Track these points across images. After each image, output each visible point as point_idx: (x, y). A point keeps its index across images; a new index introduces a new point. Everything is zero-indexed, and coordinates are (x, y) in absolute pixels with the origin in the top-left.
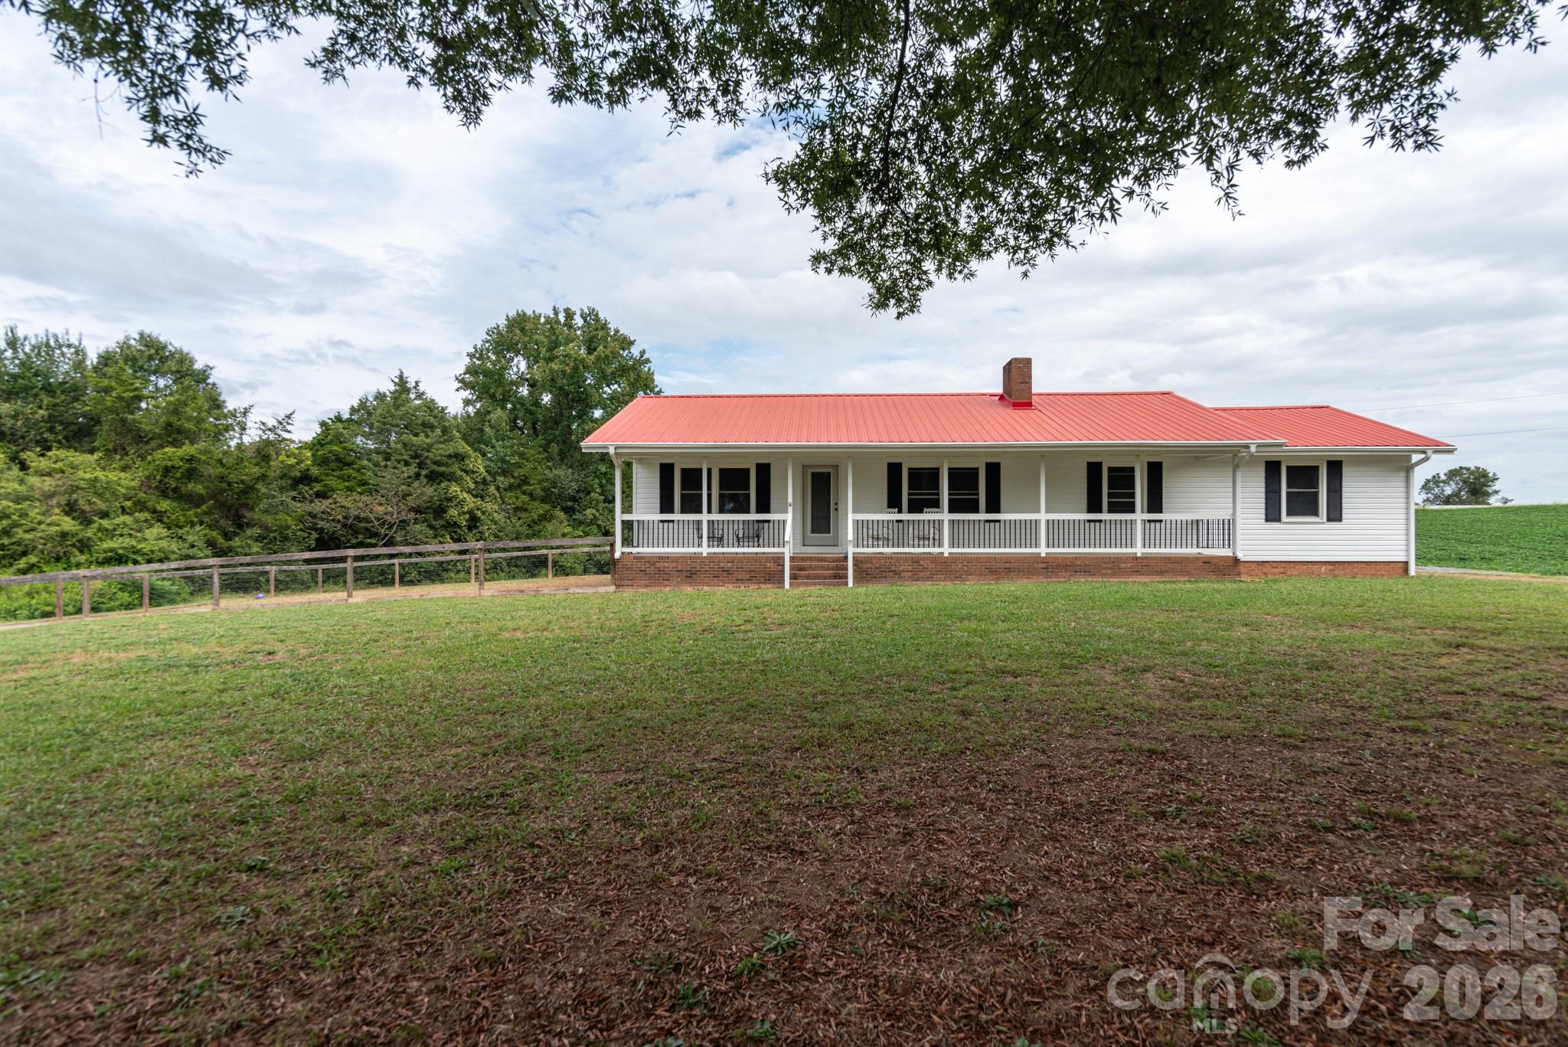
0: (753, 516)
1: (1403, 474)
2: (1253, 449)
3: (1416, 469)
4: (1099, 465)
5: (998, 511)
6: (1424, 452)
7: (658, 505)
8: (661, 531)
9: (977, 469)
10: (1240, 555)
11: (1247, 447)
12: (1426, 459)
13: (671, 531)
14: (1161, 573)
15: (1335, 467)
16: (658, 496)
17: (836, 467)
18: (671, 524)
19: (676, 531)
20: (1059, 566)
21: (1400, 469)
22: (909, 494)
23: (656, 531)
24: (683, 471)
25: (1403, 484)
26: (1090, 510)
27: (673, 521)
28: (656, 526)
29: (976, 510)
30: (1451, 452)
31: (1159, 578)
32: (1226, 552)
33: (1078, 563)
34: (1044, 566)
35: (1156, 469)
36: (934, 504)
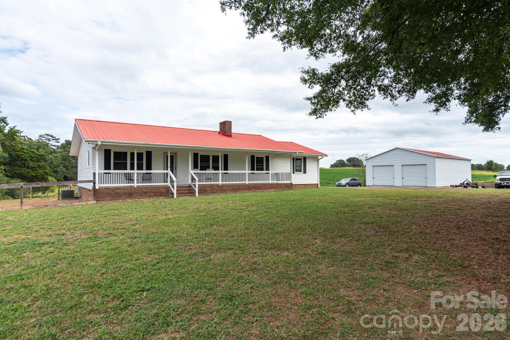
0: (145, 171)
1: (317, 161)
2: (297, 153)
3: (320, 160)
5: (227, 170)
6: (322, 156)
7: (103, 167)
8: (105, 177)
10: (293, 183)
12: (323, 158)
13: (109, 177)
14: (276, 188)
15: (305, 159)
16: (104, 162)
17: (176, 153)
18: (109, 175)
19: (112, 177)
20: (251, 187)
21: (316, 160)
22: (200, 164)
23: (102, 177)
24: (115, 152)
25: (317, 164)
26: (252, 170)
27: (110, 173)
28: (102, 175)
30: (327, 156)
31: (275, 190)
32: (289, 182)
33: (256, 186)
34: (247, 187)
35: (267, 158)
36: (208, 167)
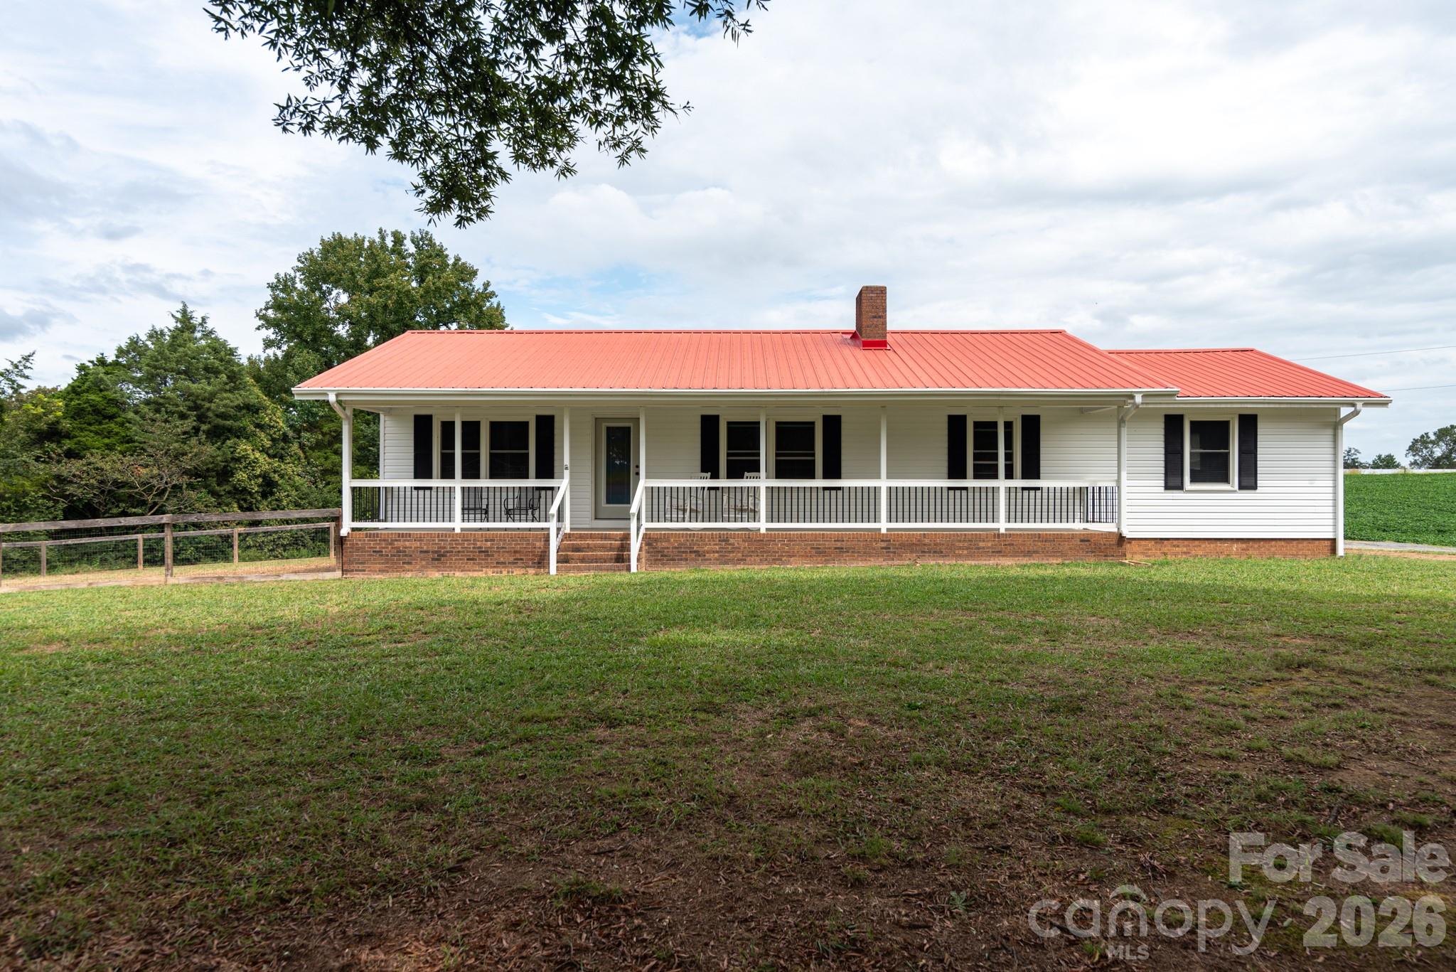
0: (532, 483)
1: (1330, 432)
2: (1138, 399)
3: (1346, 425)
4: (962, 419)
5: (837, 476)
6: (1353, 405)
7: (412, 468)
8: (415, 501)
9: (813, 423)
10: (1127, 533)
11: (1131, 396)
12: (1356, 413)
13: (427, 500)
14: (1029, 554)
15: (1249, 423)
16: (412, 456)
17: (636, 420)
18: (428, 492)
19: (434, 500)
20: (902, 546)
21: (1325, 425)
22: (728, 455)
23: (408, 500)
24: (445, 423)
25: (1330, 444)
26: (951, 475)
27: (430, 488)
28: (408, 494)
29: (811, 475)
30: (1385, 404)
31: (1024, 561)
32: (1109, 528)
33: (927, 541)
34: (883, 545)
35: (1032, 425)
36: (755, 467)
